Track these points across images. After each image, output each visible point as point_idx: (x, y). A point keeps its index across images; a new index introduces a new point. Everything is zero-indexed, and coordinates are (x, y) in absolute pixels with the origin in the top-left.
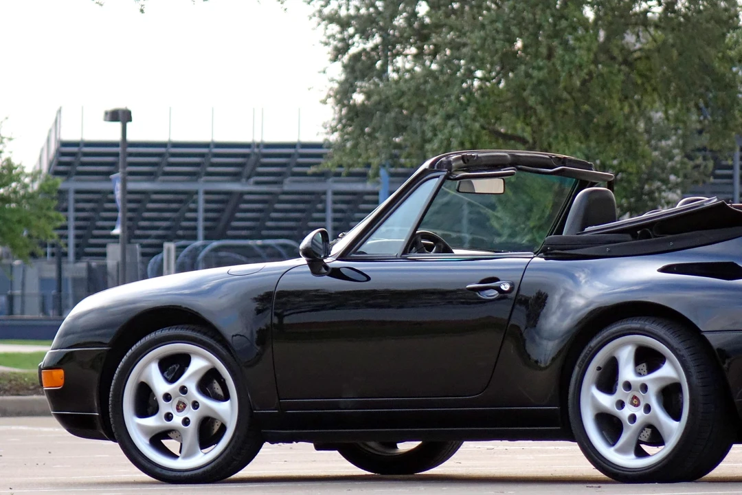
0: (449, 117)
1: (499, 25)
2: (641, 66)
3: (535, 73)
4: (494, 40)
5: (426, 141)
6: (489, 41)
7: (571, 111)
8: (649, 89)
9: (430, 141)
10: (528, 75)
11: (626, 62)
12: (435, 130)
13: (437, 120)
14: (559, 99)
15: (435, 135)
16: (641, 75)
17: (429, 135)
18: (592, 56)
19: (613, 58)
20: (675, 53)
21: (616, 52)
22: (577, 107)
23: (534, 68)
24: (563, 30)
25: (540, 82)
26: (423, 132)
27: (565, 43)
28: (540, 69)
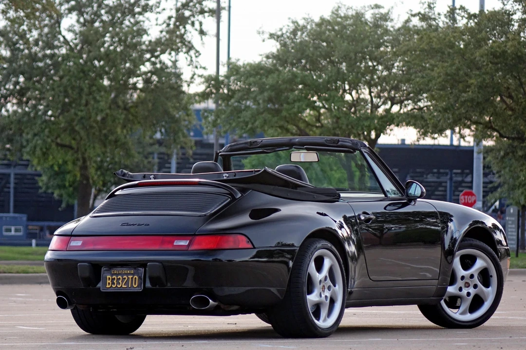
0: (35, 135)
1: (62, 89)
2: (132, 110)
3: (79, 113)
4: (59, 96)
5: (23, 147)
6: (56, 97)
7: (97, 133)
8: (136, 122)
9: (25, 147)
10: (76, 114)
11: (125, 109)
12: (27, 141)
13: (29, 136)
14: (92, 127)
15: (28, 144)
16: (133, 115)
17: (25, 143)
18: (108, 105)
19: (119, 107)
20: (150, 105)
21: (120, 103)
22: (100, 131)
23: (79, 110)
24: (94, 91)
25: (82, 118)
26: (22, 143)
27: (95, 99)
28: (82, 111)
